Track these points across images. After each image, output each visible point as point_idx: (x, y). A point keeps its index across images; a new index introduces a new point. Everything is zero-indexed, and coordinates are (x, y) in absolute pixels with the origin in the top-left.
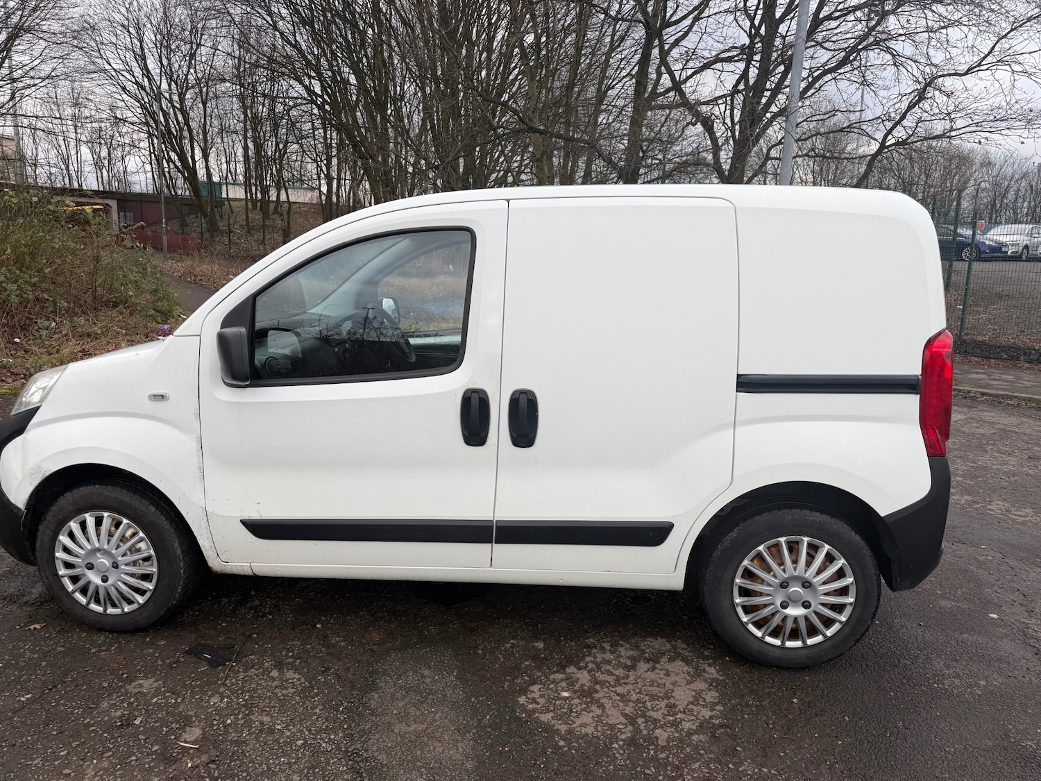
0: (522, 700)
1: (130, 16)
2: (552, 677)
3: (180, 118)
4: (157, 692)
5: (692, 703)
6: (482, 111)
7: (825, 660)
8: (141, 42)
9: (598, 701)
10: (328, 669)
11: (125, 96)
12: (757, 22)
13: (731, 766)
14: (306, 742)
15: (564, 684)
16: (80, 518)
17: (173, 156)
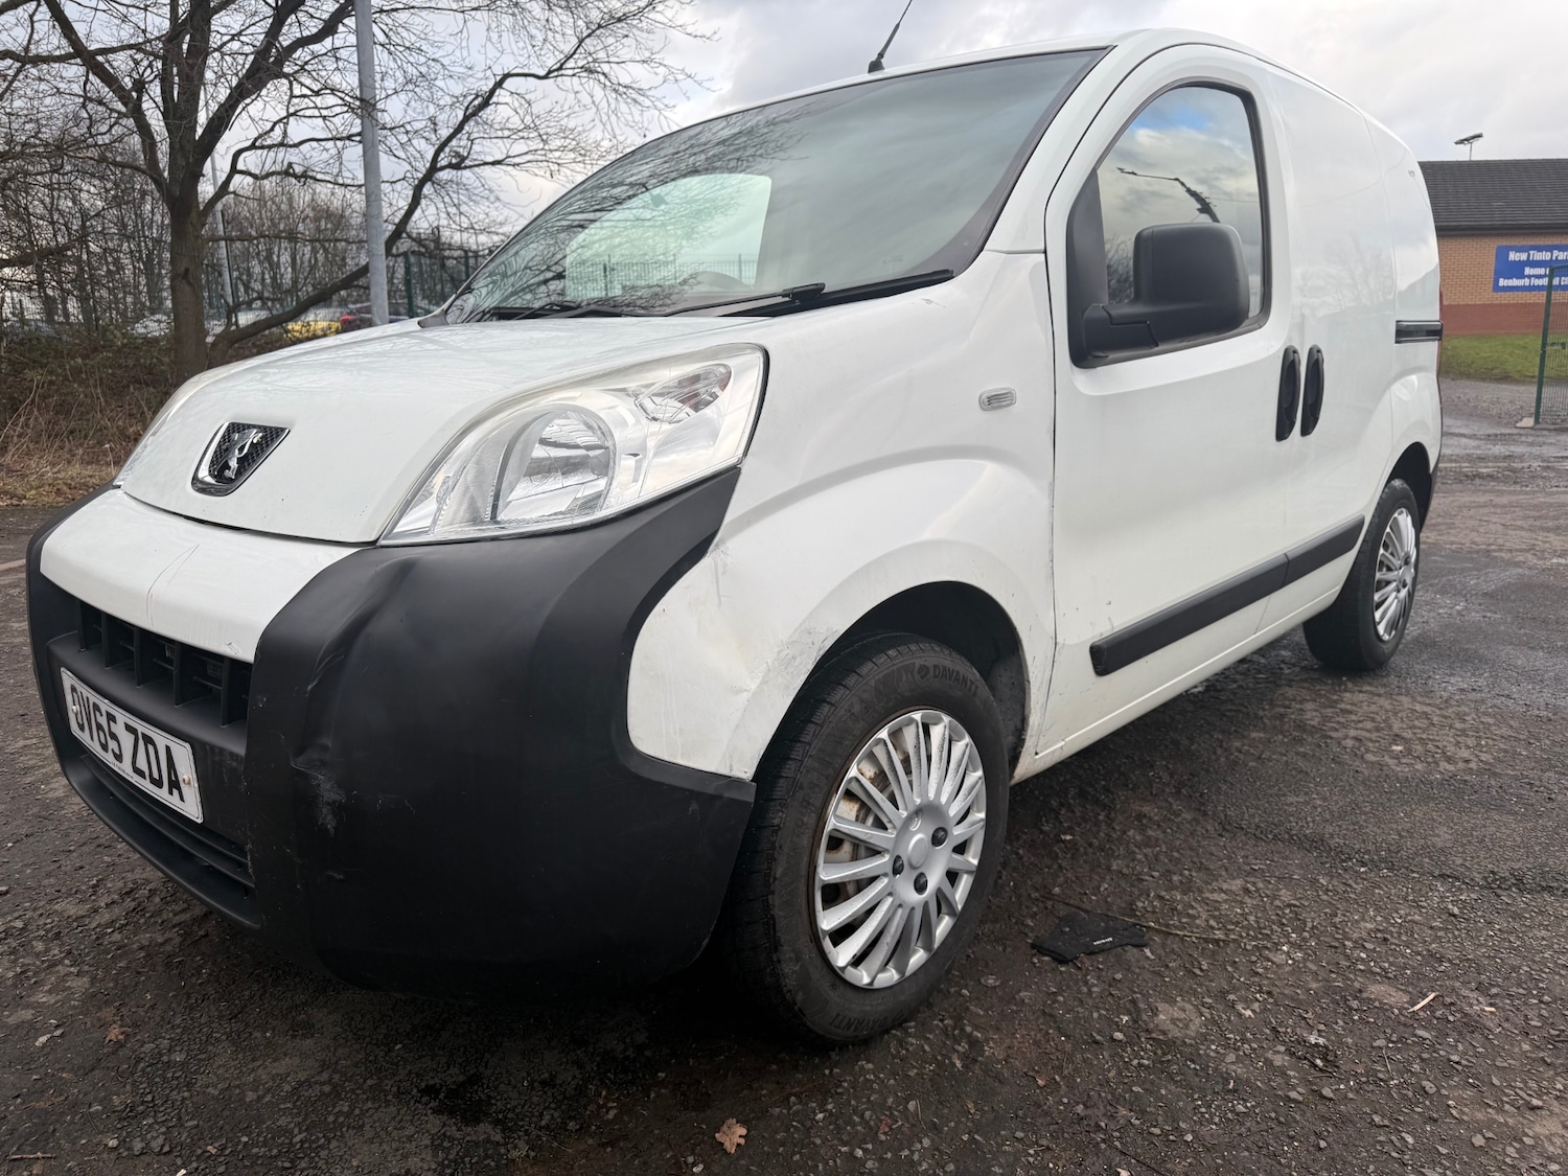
15: (1373, 744)
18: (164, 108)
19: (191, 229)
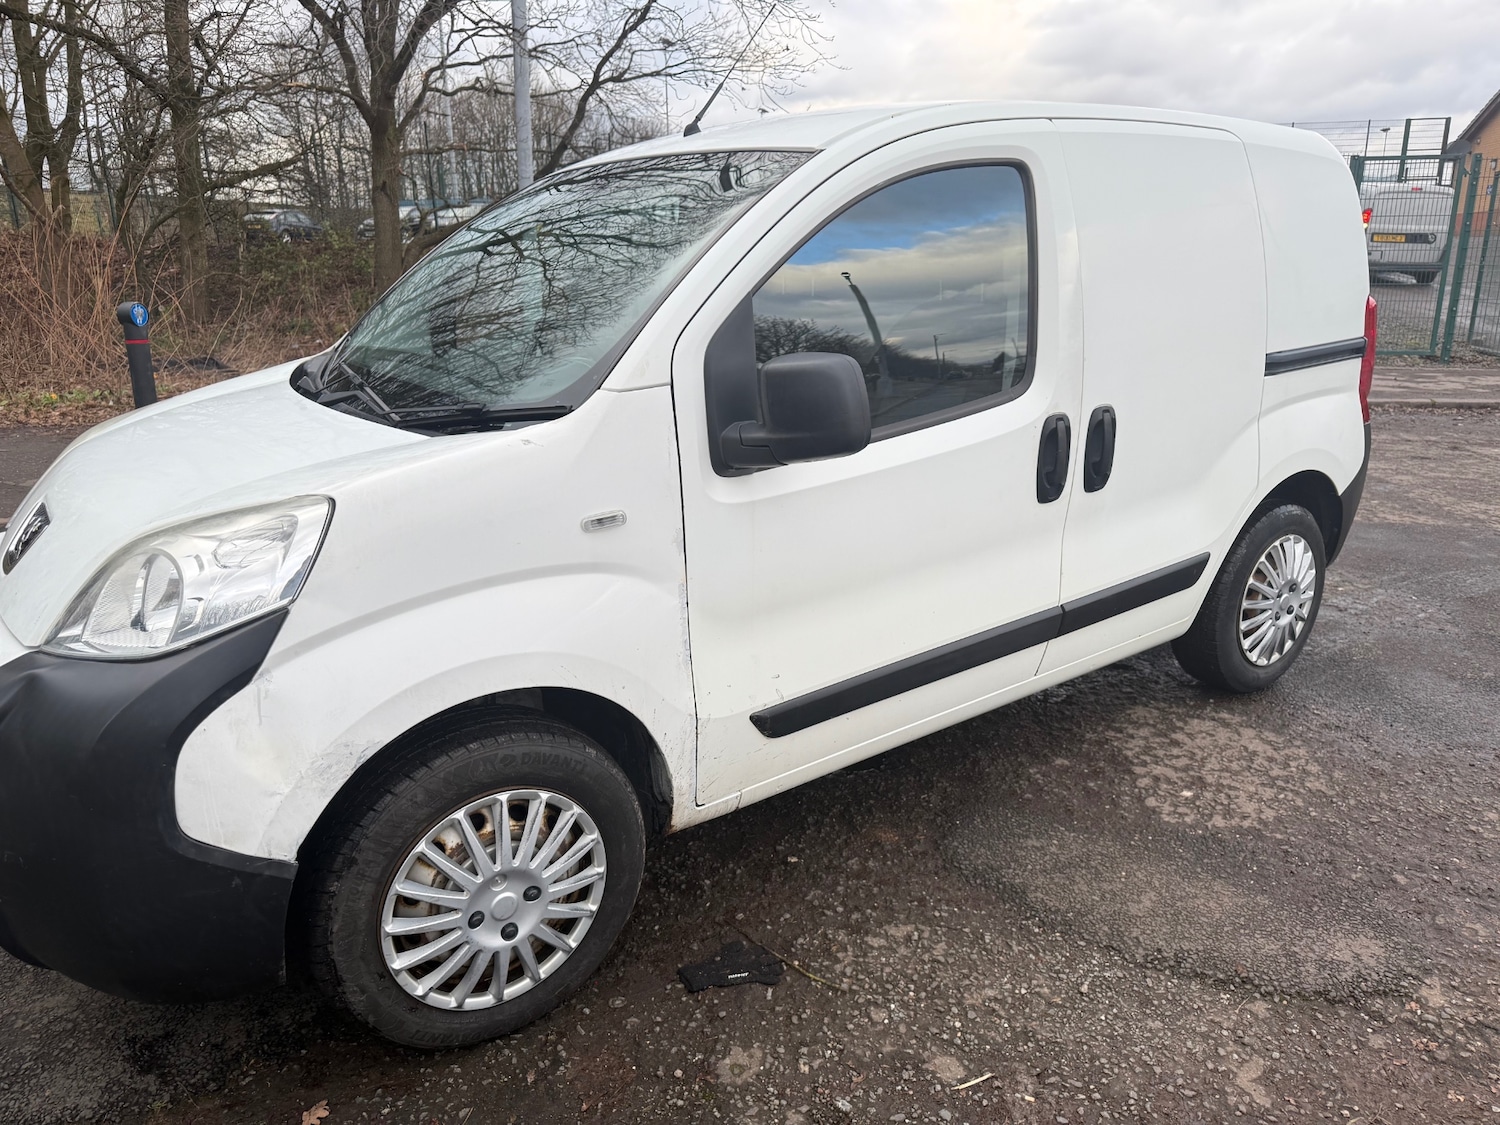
2: (1141, 785)
15: (1164, 786)
18: (366, 34)
19: (388, 145)
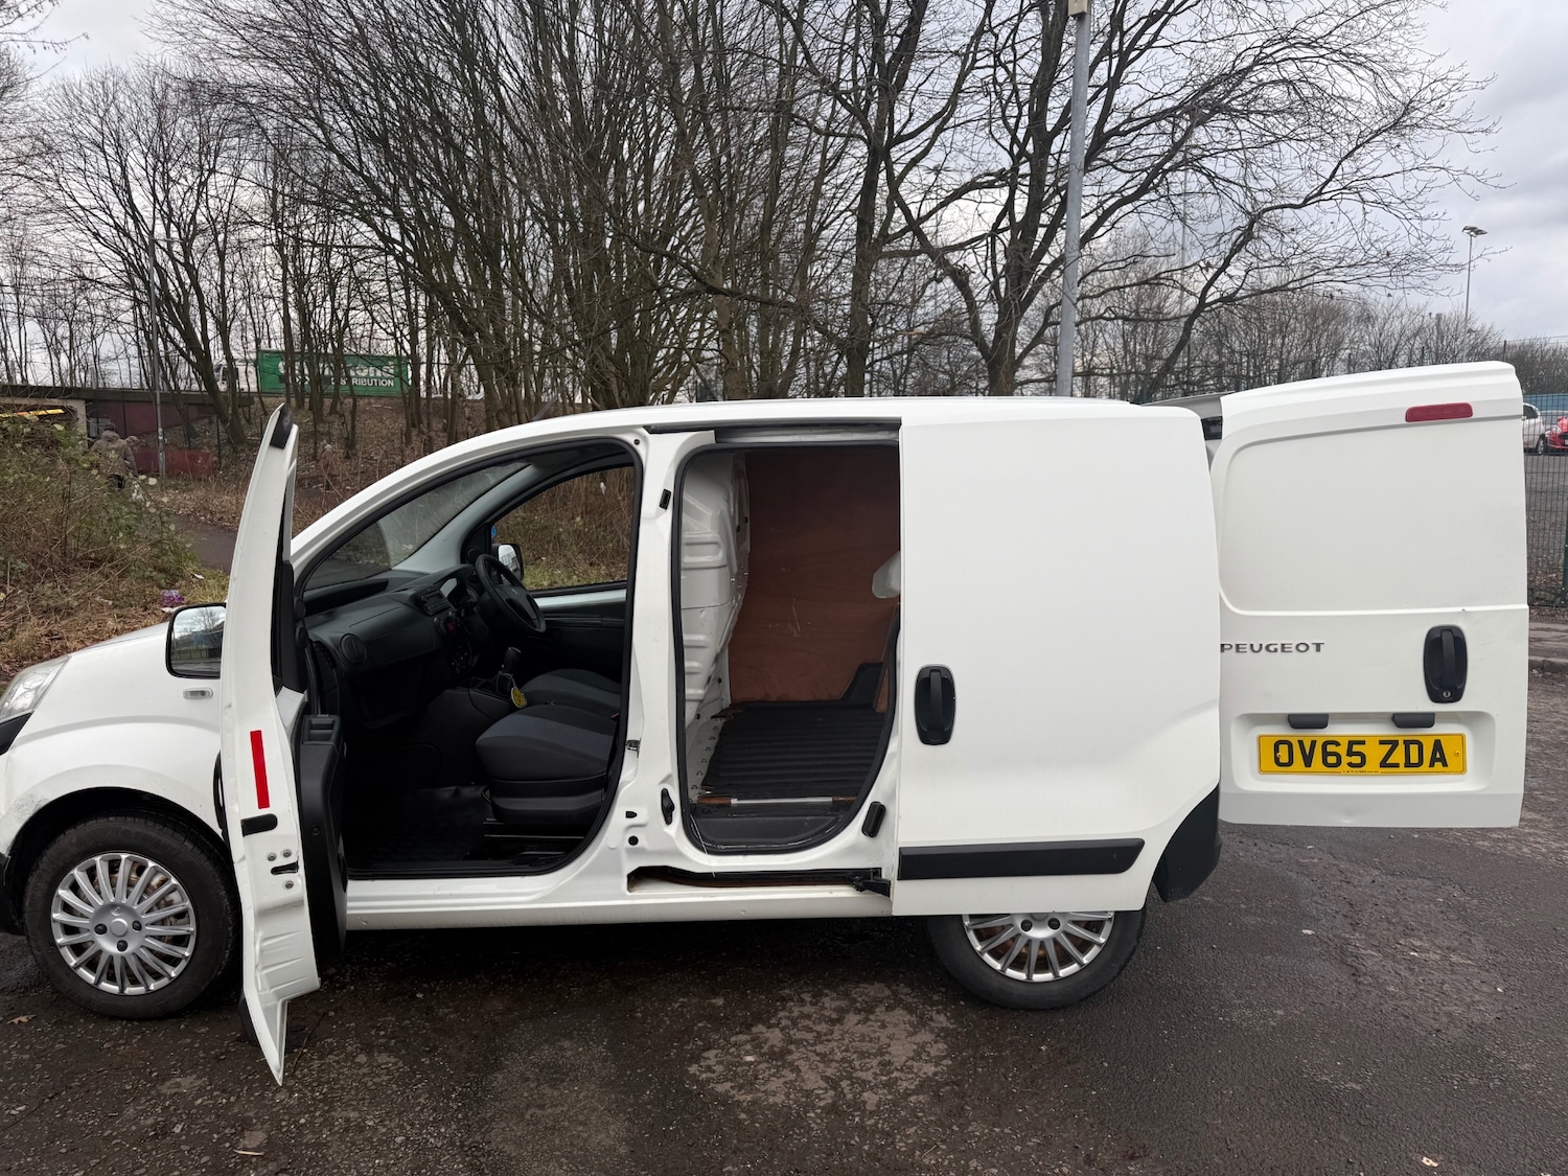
0: (693, 1069)
1: (105, 128)
2: (733, 1039)
3: (184, 275)
4: (201, 1092)
5: (913, 1059)
6: (640, 265)
7: (1083, 995)
8: (124, 169)
9: (791, 1064)
10: (435, 1048)
11: (98, 246)
12: (1021, 134)
13: (955, 1128)
14: (408, 1139)
15: (748, 1047)
16: (86, 863)
17: (174, 332)
